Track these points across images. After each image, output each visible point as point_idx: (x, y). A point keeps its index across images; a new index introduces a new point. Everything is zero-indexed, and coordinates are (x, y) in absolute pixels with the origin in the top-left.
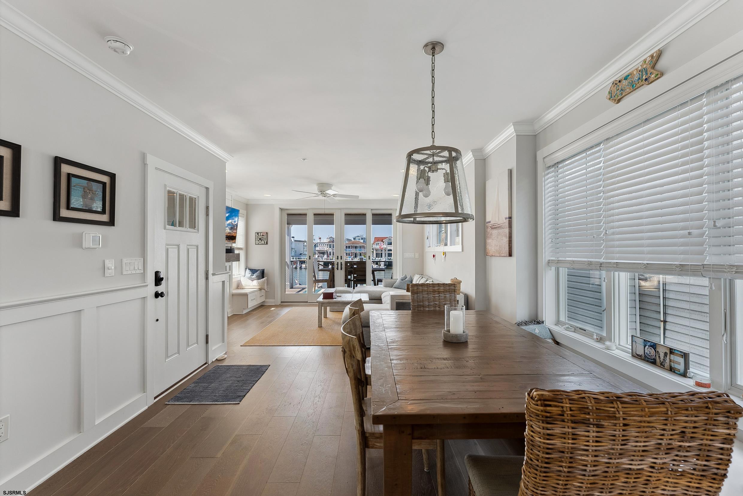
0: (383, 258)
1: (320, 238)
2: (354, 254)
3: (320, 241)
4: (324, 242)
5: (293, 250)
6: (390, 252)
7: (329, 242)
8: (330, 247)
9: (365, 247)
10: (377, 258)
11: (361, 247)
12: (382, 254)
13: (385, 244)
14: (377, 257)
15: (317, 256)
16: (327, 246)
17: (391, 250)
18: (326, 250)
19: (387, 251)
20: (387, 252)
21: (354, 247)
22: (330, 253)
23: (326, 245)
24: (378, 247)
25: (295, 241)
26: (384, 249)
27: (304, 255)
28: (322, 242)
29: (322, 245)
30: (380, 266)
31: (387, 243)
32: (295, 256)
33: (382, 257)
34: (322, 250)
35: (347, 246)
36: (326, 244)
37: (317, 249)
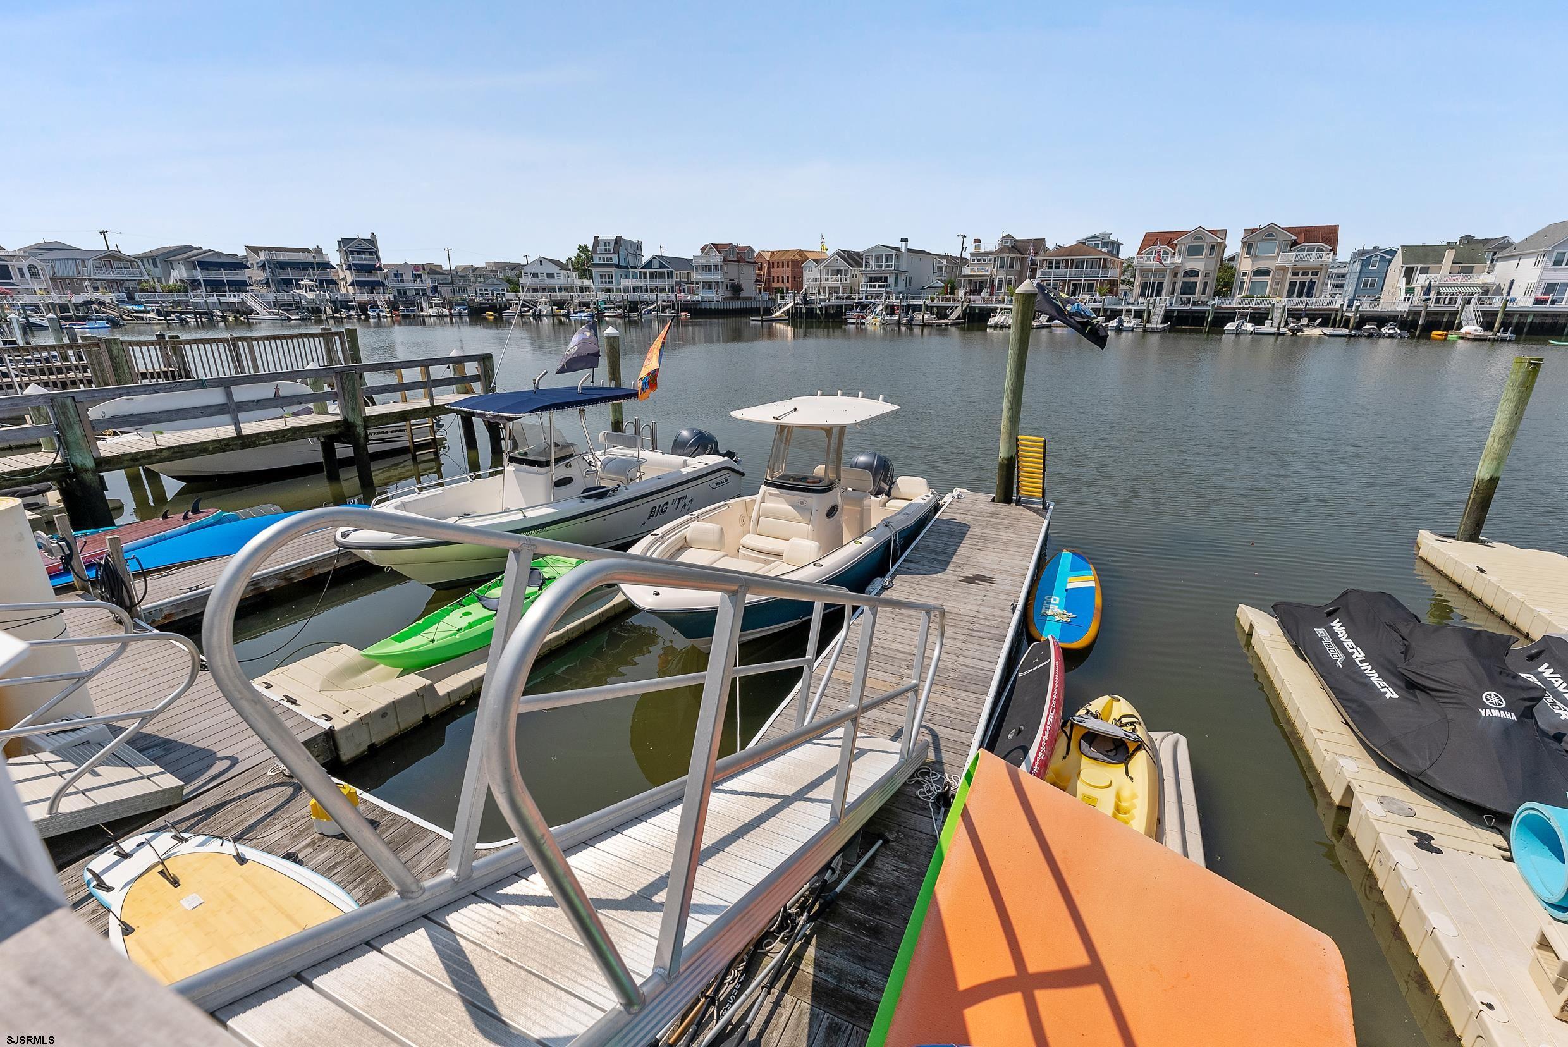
0: (1163, 298)
1: (977, 241)
2: (1069, 287)
3: (978, 247)
4: (988, 250)
5: (903, 277)
6: (1193, 279)
7: (1001, 251)
8: (1001, 267)
9: (1108, 264)
10: (1141, 300)
11: (1093, 263)
12: (1161, 284)
13: (1176, 254)
14: (1143, 294)
15: (963, 292)
16: (993, 260)
17: (1195, 273)
18: (989, 273)
19: (1181, 274)
20: (1181, 279)
21: (1072, 264)
22: (1000, 283)
23: (990, 260)
24: (1152, 263)
25: (910, 251)
26: (1172, 270)
27: (928, 290)
28: (982, 250)
29: (979, 260)
30: (1148, 321)
31: (1184, 250)
32: (908, 291)
33: (1159, 293)
34: (978, 276)
35: (1051, 263)
36: (991, 257)
37: (966, 271)
